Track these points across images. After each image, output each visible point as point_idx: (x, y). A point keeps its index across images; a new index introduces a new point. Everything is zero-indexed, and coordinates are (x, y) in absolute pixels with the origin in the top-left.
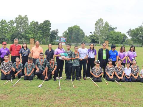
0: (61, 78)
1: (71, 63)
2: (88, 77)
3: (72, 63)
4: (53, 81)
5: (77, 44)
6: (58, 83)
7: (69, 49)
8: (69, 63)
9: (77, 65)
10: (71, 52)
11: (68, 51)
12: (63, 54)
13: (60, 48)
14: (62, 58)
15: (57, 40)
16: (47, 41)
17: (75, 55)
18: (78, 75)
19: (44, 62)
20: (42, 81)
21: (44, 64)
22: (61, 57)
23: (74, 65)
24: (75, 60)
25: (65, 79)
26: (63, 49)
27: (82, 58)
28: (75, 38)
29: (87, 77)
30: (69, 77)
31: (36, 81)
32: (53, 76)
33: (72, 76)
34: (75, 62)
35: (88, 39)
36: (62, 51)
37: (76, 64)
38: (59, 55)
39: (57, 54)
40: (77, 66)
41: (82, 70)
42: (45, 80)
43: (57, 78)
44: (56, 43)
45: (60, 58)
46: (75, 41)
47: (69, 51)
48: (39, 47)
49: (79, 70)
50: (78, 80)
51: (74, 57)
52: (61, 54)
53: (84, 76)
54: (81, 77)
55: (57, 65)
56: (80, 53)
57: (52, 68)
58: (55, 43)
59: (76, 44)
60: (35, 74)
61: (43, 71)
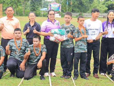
0: (53, 74)
1: (71, 48)
2: (103, 74)
3: (74, 48)
4: (40, 80)
5: (80, 14)
6: (49, 83)
7: (68, 23)
8: (68, 47)
9: (84, 52)
10: (73, 28)
11: (66, 26)
12: (57, 30)
13: (52, 20)
14: (55, 39)
15: (44, 7)
16: (26, 9)
17: (78, 32)
18: (84, 68)
19: (24, 44)
20: (20, 79)
21: (23, 48)
22: (52, 36)
23: (77, 51)
24: (79, 42)
25: (61, 77)
26: (57, 21)
27: (92, 37)
28: (76, 3)
29: (100, 73)
30: (69, 73)
31: (7, 81)
32: (38, 71)
33: (73, 71)
34: (78, 46)
35: (101, 5)
36: (55, 25)
37: (81, 49)
38: (49, 32)
39: (47, 30)
40: (82, 53)
41: (92, 61)
42: (25, 79)
43: (46, 74)
44: (42, 13)
45: (52, 39)
46: (77, 9)
47: (69, 25)
48: (14, 18)
49: (86, 60)
50: (85, 78)
51: (78, 37)
52: (53, 31)
53: (95, 71)
54: (90, 73)
55: (46, 50)
56: (88, 28)
57: (37, 56)
58: (40, 14)
59: (78, 14)
60: (5, 69)
61: (21, 62)
